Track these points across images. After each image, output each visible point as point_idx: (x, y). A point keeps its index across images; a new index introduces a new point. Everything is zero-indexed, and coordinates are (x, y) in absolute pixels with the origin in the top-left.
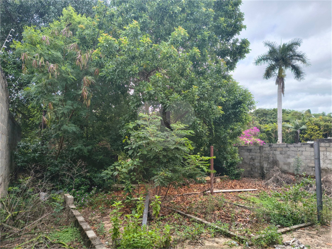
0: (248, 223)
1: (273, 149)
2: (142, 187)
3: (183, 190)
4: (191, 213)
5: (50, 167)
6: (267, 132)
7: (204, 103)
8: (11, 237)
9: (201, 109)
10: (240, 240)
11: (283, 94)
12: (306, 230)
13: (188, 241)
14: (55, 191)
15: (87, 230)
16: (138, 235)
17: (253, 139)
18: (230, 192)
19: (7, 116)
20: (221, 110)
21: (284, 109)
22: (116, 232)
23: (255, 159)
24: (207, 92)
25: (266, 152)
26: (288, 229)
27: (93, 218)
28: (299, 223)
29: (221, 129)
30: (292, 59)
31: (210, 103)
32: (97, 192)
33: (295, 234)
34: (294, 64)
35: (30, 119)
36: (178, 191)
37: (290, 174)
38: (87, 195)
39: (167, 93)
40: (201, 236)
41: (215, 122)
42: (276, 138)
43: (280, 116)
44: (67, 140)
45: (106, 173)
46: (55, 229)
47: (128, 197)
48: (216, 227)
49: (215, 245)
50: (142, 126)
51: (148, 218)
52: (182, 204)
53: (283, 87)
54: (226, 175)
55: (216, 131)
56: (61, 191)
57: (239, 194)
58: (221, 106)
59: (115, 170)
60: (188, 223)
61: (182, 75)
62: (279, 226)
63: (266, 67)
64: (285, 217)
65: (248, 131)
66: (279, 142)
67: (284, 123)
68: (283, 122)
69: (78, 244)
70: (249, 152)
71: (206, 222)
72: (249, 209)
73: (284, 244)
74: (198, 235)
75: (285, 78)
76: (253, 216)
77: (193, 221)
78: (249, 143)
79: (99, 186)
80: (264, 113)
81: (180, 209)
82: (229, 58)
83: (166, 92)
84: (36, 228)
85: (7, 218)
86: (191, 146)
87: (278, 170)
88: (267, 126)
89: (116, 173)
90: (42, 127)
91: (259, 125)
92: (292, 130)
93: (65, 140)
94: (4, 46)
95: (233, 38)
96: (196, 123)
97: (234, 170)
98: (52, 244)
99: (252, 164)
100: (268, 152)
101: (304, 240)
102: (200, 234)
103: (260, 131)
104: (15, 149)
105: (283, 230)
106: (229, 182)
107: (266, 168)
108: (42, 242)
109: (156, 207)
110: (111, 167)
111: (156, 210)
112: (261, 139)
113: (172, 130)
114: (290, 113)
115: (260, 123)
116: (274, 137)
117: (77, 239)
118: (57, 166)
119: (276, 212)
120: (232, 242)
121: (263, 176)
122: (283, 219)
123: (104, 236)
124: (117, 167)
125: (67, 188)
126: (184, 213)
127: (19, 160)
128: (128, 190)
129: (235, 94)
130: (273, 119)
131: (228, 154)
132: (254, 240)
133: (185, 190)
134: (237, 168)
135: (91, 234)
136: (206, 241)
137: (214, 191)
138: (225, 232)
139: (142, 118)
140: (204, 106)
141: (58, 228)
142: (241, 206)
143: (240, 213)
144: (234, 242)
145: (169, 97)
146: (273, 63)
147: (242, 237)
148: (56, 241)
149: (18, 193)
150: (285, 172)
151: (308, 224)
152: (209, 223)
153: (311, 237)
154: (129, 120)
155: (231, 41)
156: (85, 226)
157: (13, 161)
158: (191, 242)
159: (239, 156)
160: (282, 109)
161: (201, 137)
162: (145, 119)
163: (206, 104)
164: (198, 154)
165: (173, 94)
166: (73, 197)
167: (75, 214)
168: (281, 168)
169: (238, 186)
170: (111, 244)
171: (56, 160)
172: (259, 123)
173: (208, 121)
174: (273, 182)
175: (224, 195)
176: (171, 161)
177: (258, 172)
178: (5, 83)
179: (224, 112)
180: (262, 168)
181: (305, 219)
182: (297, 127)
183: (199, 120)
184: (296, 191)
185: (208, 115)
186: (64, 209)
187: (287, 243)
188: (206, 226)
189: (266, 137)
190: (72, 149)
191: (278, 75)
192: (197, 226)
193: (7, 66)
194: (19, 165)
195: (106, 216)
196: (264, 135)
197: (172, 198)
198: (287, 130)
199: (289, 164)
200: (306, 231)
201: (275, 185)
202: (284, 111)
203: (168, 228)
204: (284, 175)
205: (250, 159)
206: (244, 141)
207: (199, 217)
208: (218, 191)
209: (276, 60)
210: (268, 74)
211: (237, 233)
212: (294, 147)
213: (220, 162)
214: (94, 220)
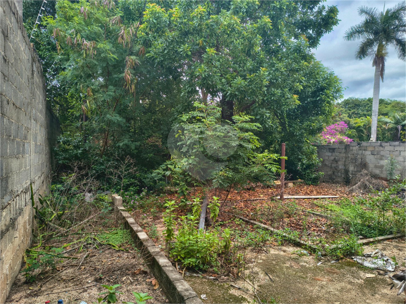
0: (324, 232)
1: (363, 148)
2: (199, 190)
3: (247, 195)
4: (255, 220)
5: (95, 165)
6: (357, 128)
7: (275, 90)
8: (58, 236)
9: (271, 98)
10: (311, 249)
11: (382, 78)
12: (394, 242)
13: (250, 248)
14: (102, 191)
15: (139, 232)
16: (194, 237)
17: (338, 137)
18: (304, 199)
19: (44, 106)
20: (297, 99)
21: (383, 98)
22: (170, 233)
23: (339, 161)
24: (280, 77)
25: (354, 151)
26: (372, 240)
27: (145, 221)
28: (386, 234)
29: (296, 124)
30: (398, 30)
31: (283, 91)
32: (148, 194)
33: (380, 246)
34: (400, 38)
35: (68, 110)
36: (241, 196)
37: (382, 179)
38: (137, 197)
39: (229, 77)
40: (266, 244)
41: (288, 115)
42: (368, 136)
43: (375, 107)
44: (113, 136)
45: (157, 173)
46: (103, 230)
47: (183, 200)
48: (284, 234)
49: (282, 253)
50: (198, 118)
51: (205, 223)
52: (245, 210)
53: (383, 70)
54: (300, 179)
55: (290, 126)
56: (108, 192)
57: (315, 201)
58: (297, 94)
59: (167, 169)
60: (252, 229)
61: (248, 54)
62: (361, 237)
63: (361, 43)
64: (369, 228)
65: (332, 126)
66: (372, 141)
67: (381, 116)
68: (379, 115)
69: (129, 246)
70: (332, 152)
71: (272, 229)
72: (326, 217)
73: (364, 256)
74: (262, 242)
75: (386, 58)
76: (330, 226)
77: (257, 228)
78: (333, 142)
79: (150, 188)
80: (355, 104)
81: (243, 215)
82: (311, 32)
83: (227, 76)
84: (83, 229)
85: (53, 217)
86: (257, 142)
87: (367, 174)
88: (358, 120)
89: (168, 173)
90: (84, 120)
91: (349, 119)
92: (391, 126)
93: (110, 136)
94: (37, 22)
95: (318, 5)
96: (265, 117)
97: (310, 174)
98: (100, 245)
99: (334, 167)
100: (355, 152)
101: (390, 252)
102: (264, 241)
103: (349, 127)
104: (54, 145)
105: (365, 241)
106: (304, 187)
107: (352, 171)
108: (91, 242)
109: (215, 210)
110: (163, 165)
111: (214, 212)
112: (349, 136)
113: (234, 123)
114: (390, 103)
115: (350, 116)
116: (366, 135)
117: (127, 241)
118: (102, 164)
119: (359, 221)
120: (302, 251)
121: (347, 182)
122: (367, 230)
123: (157, 240)
124: (169, 166)
125: (115, 188)
126: (247, 220)
127: (60, 157)
128: (182, 192)
129: (317, 78)
130: (367, 111)
131: (303, 155)
132: (329, 250)
133: (249, 195)
134: (315, 171)
135: (142, 236)
136: (271, 249)
137: (285, 197)
138: (294, 241)
139: (198, 108)
140: (276, 94)
141: (106, 230)
142: (316, 214)
143: (315, 221)
144: (305, 252)
145: (231, 82)
146: (371, 37)
147: (314, 247)
148: (105, 243)
149: (62, 191)
150: (376, 177)
151: (397, 236)
152: (276, 230)
153: (399, 250)
154: (183, 111)
155: (316, 9)
156: (135, 228)
157: (54, 158)
158: (254, 249)
159: (317, 157)
160: (380, 98)
161: (271, 133)
162: (201, 109)
163: (278, 92)
164: (266, 151)
165: (236, 79)
166: (122, 198)
167: (124, 216)
168: (371, 171)
169: (315, 192)
170: (164, 247)
171: (102, 157)
172: (348, 116)
173: (280, 114)
174: (359, 188)
175: (297, 201)
176: (232, 159)
177: (341, 176)
178: (40, 67)
179: (301, 103)
180: (347, 171)
181: (395, 230)
182: (397, 122)
183: (268, 113)
184: (386, 197)
185: (281, 106)
186: (113, 210)
187: (368, 255)
188: (272, 234)
189: (356, 135)
190: (117, 145)
191: (376, 53)
192: (261, 233)
193: (40, 47)
194: (60, 162)
195: (158, 219)
196: (354, 132)
197: (234, 203)
198: (384, 126)
199: (382, 167)
200: (394, 244)
201: (361, 191)
202: (381, 102)
203: (227, 232)
204: (374, 181)
205: (333, 161)
206: (327, 139)
207: (265, 224)
208: (290, 197)
209: (376, 33)
210: (362, 52)
211: (309, 243)
212: (390, 146)
213: (294, 164)
214: (145, 223)
